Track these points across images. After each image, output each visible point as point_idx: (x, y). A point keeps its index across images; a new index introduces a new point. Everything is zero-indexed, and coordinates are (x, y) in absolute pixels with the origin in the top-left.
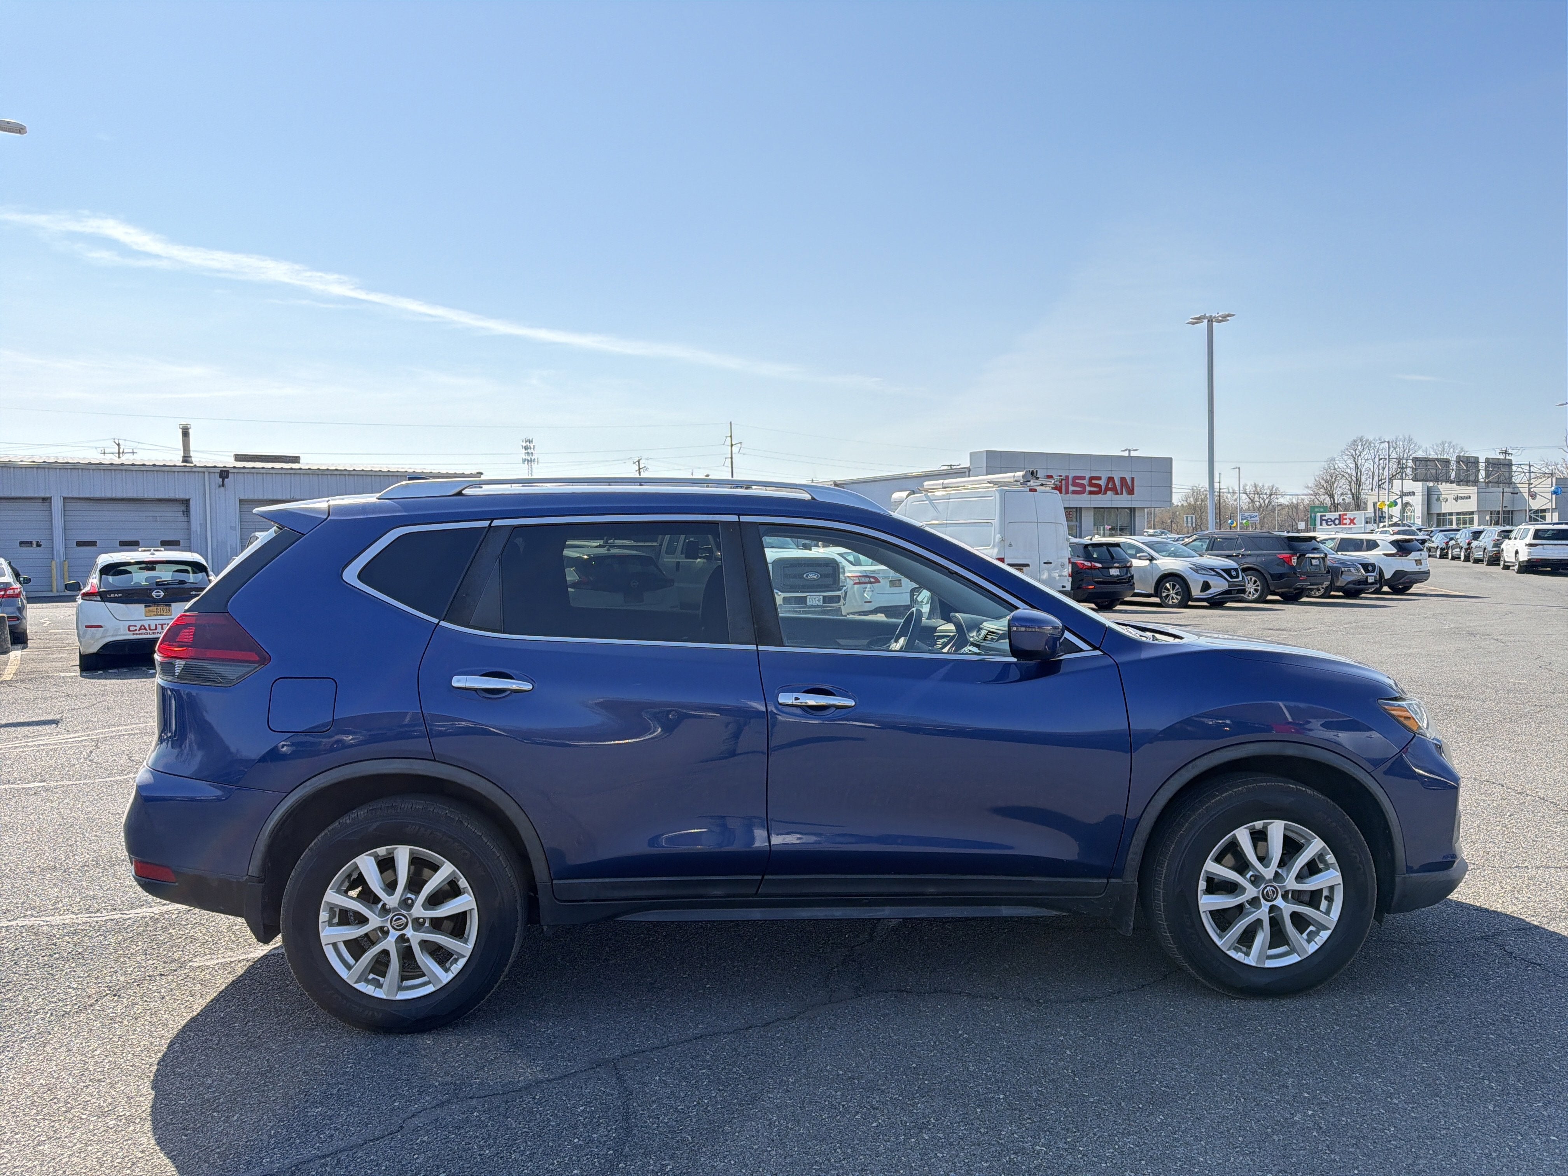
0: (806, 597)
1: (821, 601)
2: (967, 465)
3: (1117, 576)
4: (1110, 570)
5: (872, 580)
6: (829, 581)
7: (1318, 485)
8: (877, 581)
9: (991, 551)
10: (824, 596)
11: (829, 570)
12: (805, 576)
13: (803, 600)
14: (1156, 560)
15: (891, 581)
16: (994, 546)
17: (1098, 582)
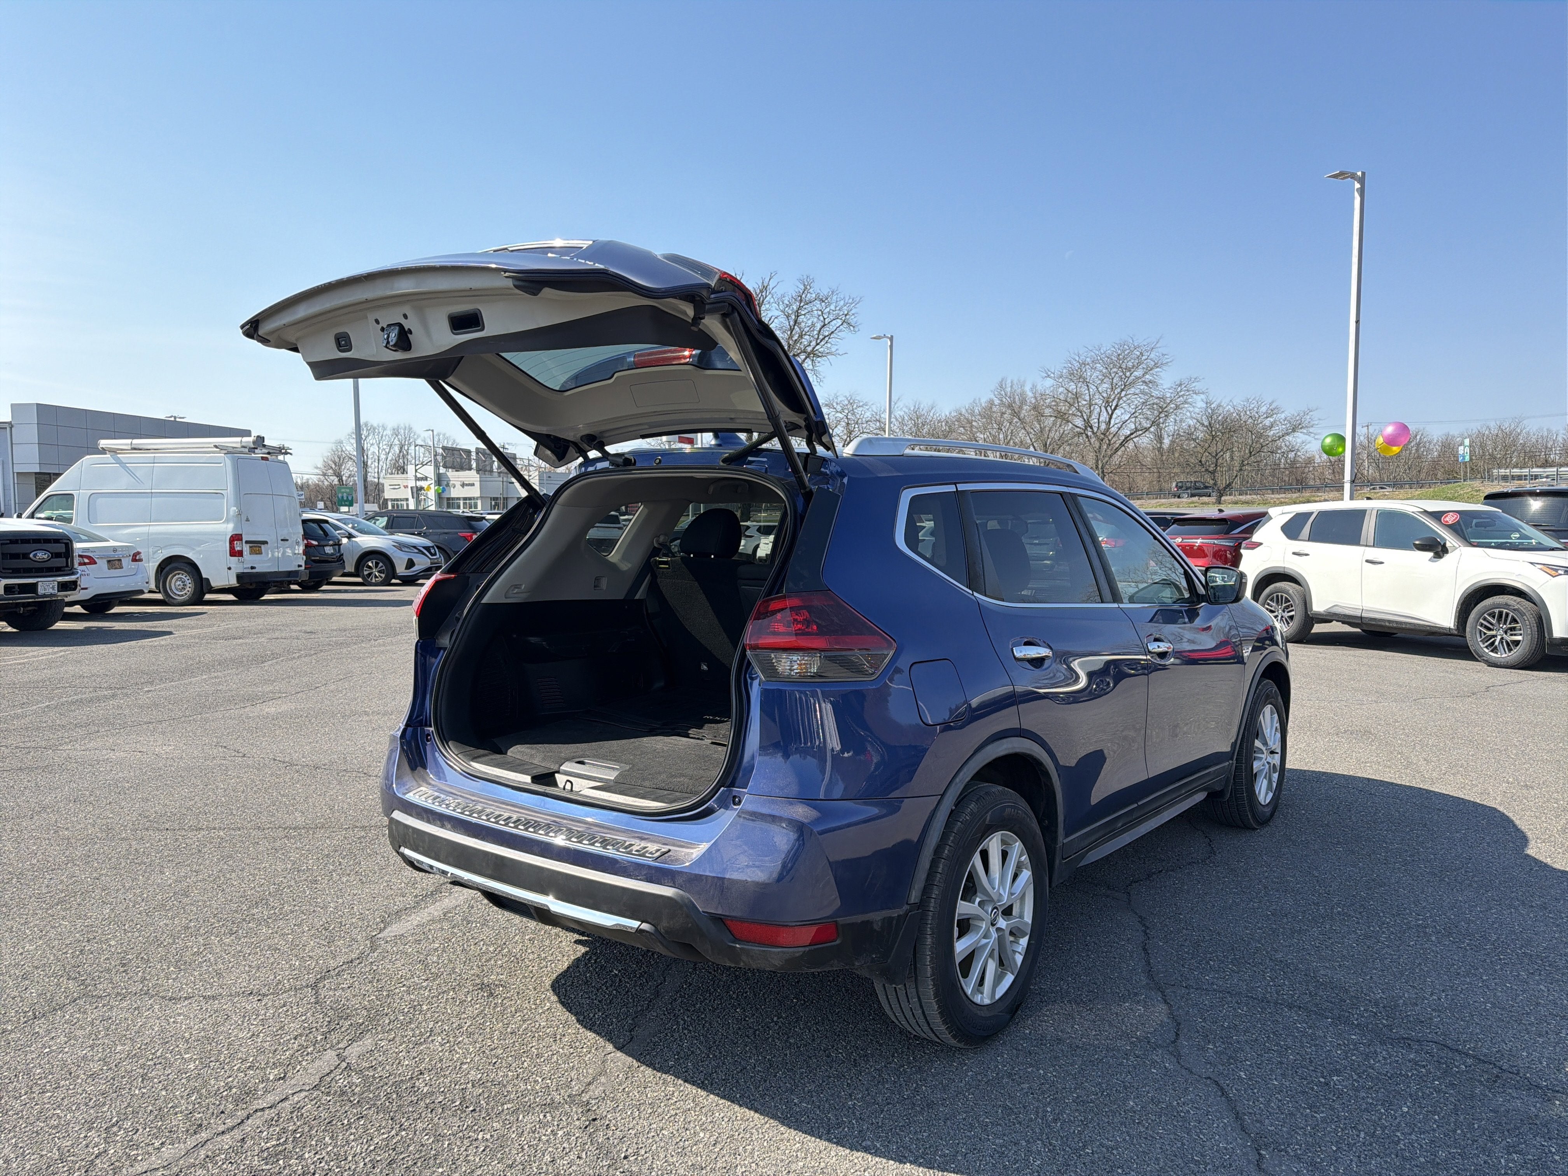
0: (38, 582)
1: (56, 589)
2: (9, 419)
3: (332, 554)
4: (325, 548)
5: (86, 561)
6: (61, 562)
7: (327, 466)
8: (92, 562)
9: (225, 526)
10: (59, 583)
11: (61, 548)
12: (31, 556)
13: (33, 588)
14: (354, 537)
15: (109, 562)
16: (227, 521)
17: (314, 561)
